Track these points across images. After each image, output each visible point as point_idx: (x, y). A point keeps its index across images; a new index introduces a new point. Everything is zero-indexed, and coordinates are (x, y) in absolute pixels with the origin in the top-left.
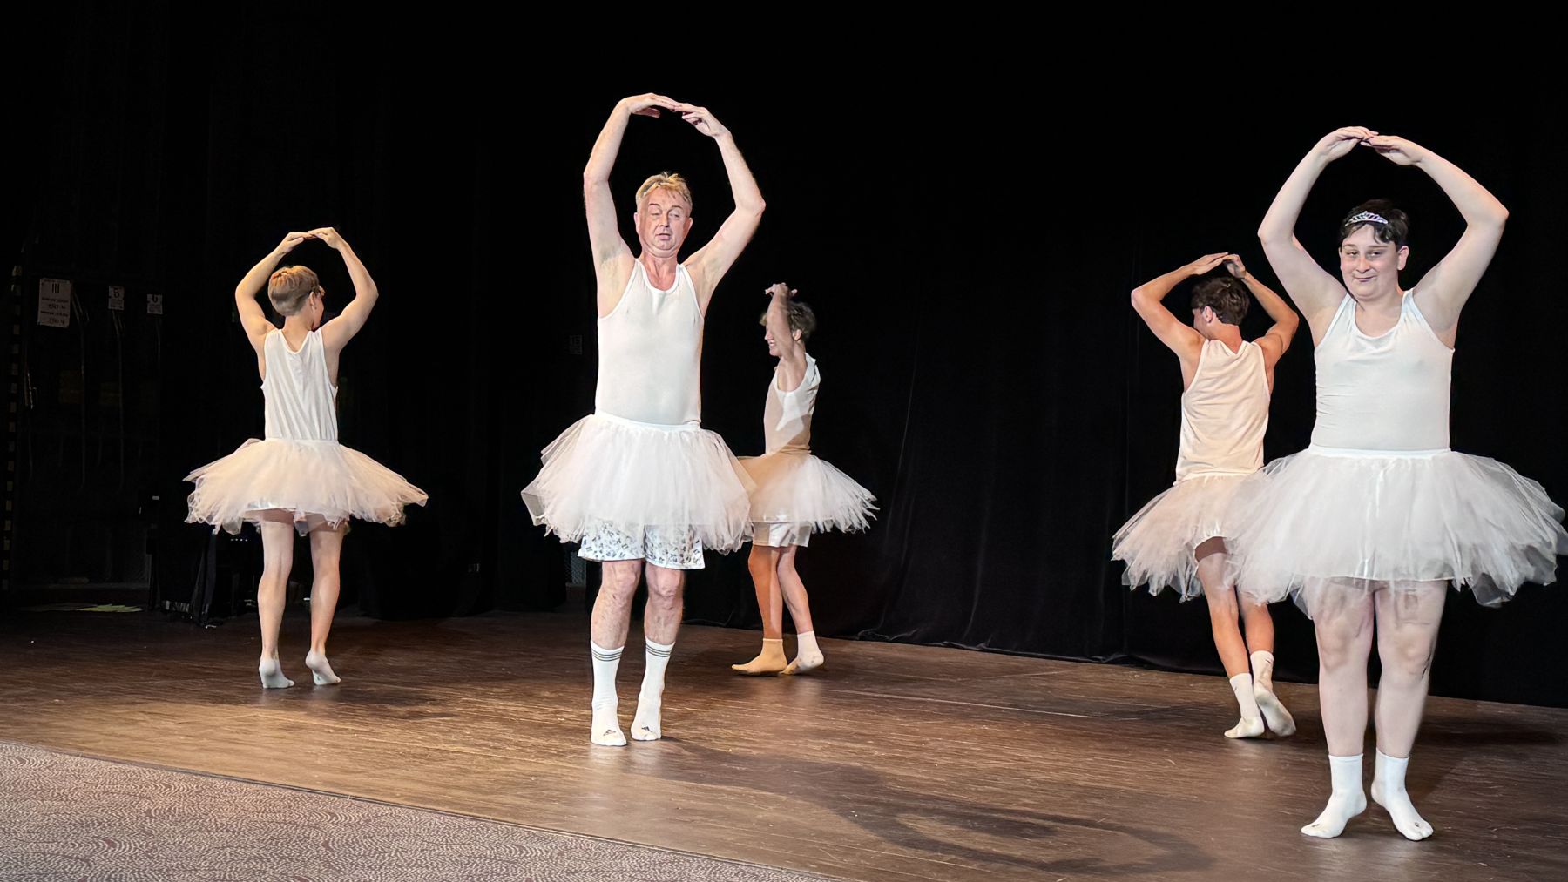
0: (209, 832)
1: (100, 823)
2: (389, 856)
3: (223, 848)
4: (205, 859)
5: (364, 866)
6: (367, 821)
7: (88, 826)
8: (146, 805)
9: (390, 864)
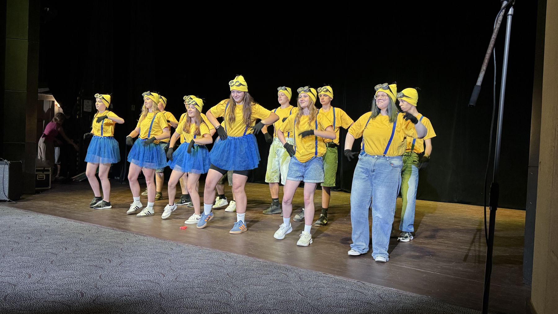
0: (93, 245)
1: (67, 242)
2: (137, 252)
3: (95, 250)
4: (88, 254)
5: (128, 256)
6: (135, 241)
7: (63, 243)
8: (81, 237)
9: (135, 255)
